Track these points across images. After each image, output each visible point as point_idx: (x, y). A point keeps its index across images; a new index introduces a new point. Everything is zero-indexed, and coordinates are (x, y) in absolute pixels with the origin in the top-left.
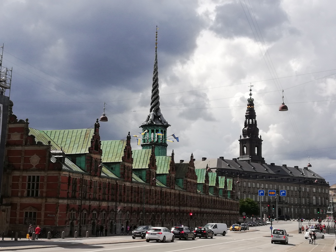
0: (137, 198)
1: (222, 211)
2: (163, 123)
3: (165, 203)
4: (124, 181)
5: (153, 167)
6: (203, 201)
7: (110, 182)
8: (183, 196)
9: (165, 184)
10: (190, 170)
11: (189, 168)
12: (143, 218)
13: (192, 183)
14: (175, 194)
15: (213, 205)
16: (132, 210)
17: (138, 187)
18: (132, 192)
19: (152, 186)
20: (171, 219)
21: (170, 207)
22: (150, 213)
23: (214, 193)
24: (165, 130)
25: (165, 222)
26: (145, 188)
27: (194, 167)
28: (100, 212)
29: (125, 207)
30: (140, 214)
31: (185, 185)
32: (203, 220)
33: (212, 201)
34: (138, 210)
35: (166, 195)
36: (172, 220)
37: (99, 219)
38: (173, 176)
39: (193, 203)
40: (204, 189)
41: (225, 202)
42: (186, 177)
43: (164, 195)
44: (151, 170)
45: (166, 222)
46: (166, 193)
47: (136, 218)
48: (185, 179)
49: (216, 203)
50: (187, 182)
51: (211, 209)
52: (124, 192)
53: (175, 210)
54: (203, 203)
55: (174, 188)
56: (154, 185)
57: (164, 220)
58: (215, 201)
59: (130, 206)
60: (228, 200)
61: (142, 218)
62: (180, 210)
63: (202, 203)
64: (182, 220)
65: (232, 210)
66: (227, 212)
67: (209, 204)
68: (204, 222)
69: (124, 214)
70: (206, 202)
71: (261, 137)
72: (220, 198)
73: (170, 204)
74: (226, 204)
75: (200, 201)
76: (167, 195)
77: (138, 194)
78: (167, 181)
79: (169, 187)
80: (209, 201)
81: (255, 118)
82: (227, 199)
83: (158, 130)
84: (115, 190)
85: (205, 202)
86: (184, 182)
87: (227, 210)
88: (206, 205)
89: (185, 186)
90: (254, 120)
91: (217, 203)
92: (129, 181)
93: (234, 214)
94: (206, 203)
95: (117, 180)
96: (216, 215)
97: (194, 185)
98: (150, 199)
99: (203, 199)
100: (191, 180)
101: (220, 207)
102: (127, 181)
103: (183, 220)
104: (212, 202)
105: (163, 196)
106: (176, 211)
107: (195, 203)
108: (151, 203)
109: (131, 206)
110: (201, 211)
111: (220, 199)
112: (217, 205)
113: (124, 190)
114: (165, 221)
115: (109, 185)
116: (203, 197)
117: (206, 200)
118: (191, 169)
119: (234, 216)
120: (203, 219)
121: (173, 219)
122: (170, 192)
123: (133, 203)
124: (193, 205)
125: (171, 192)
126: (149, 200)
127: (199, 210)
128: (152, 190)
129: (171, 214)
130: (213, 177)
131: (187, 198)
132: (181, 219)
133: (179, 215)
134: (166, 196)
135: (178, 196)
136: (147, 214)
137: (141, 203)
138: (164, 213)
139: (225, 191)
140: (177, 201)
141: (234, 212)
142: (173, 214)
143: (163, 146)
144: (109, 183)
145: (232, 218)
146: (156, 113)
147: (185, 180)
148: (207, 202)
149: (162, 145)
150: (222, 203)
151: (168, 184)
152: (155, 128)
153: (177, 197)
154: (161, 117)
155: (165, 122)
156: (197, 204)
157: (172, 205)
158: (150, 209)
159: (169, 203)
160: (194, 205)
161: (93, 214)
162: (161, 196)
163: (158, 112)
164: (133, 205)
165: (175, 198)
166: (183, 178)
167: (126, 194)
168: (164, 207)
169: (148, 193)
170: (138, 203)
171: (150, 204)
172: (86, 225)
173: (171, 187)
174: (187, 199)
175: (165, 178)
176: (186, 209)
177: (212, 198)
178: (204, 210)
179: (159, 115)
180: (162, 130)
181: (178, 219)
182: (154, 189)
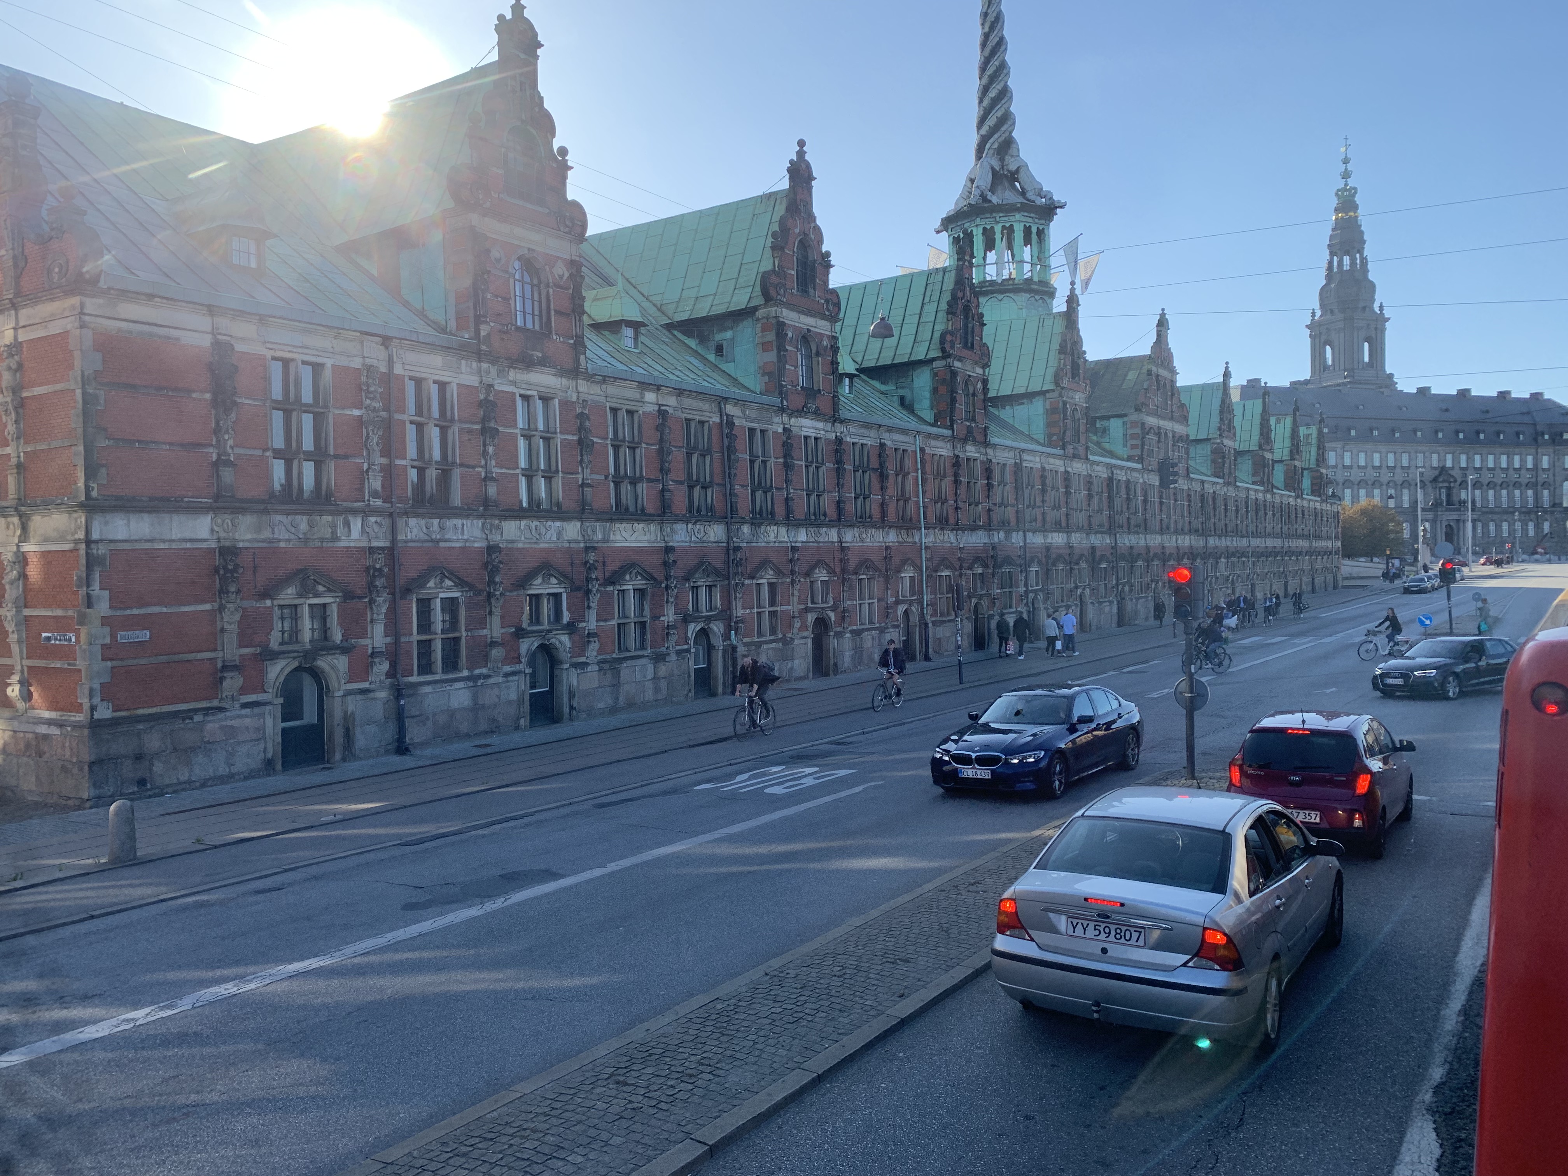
0: (876, 497)
1: (1286, 544)
2: (1032, 198)
3: (1039, 518)
4: (782, 410)
5: (966, 353)
6: (1214, 509)
7: (670, 411)
8: (1127, 488)
9: (1041, 438)
10: (1158, 381)
11: (1149, 373)
12: (921, 593)
13: (1166, 433)
14: (1089, 482)
15: (1252, 522)
16: (844, 561)
17: (882, 445)
18: (839, 471)
19: (965, 441)
20: (1077, 587)
21: (1069, 538)
22: (961, 568)
23: (1253, 475)
24: (1041, 228)
25: (1045, 603)
26: (922, 450)
27: (1173, 372)
28: (595, 587)
29: (794, 549)
30: (902, 575)
31: (1134, 442)
32: (1216, 583)
33: (1247, 507)
34: (887, 558)
35: (1044, 484)
36: (1079, 591)
37: (591, 623)
38: (1077, 400)
39: (1173, 517)
40: (1214, 461)
41: (1296, 509)
42: (1138, 409)
43: (1033, 486)
44: (957, 364)
45: (1048, 603)
46: (1043, 478)
47: (879, 600)
48: (1134, 417)
49: (1262, 513)
50: (1146, 431)
51: (1245, 539)
52: (788, 467)
53: (1093, 548)
54: (1215, 515)
55: (1083, 455)
56: (980, 438)
57: (1041, 596)
58: (1259, 507)
59: (836, 539)
60: (1305, 502)
61: (911, 596)
62: (1114, 548)
63: (1212, 515)
64: (1127, 588)
65: (1318, 537)
66: (1303, 544)
67: (1237, 517)
68: (1221, 589)
69: (793, 582)
70: (1226, 510)
71: (1381, 308)
72: (1277, 497)
73: (1068, 524)
74: (1296, 517)
75: (1202, 506)
76: (1049, 482)
77: (883, 477)
78: (1049, 425)
79: (1058, 451)
80: (1237, 506)
81: (1361, 251)
82: (1303, 499)
83: (1012, 226)
84: (717, 456)
85: (1222, 510)
86: (1130, 432)
87: (1303, 537)
88: (1226, 525)
89: (1133, 447)
90: (1358, 255)
91: (1266, 514)
92: (818, 408)
93: (1328, 553)
94: (1226, 516)
95: (726, 399)
96: (1262, 559)
97: (1173, 445)
98: (956, 501)
99: (1214, 499)
100: (1162, 423)
101: (1277, 529)
102: (801, 412)
103: (1131, 590)
104: (1247, 512)
105: (1027, 492)
106: (1098, 555)
107: (1182, 516)
108: (964, 521)
109: (841, 542)
110: (1205, 547)
111: (1277, 500)
112: (1267, 520)
113: (785, 457)
114: (1046, 598)
115: (660, 428)
116: (1211, 491)
117: (1226, 505)
118: (1158, 376)
119: (1325, 557)
120: (1217, 578)
121: (1084, 589)
122: (1067, 472)
123: (852, 526)
124: (1172, 526)
125: (1069, 469)
126: (951, 511)
127: (1197, 542)
128: (968, 460)
129: (1071, 569)
130: (1248, 415)
131: (1145, 495)
132: (1120, 587)
133: (1113, 567)
134: (1044, 491)
135: (1105, 489)
136: (943, 574)
137: (906, 524)
138: (1040, 563)
139: (1295, 470)
140: (1100, 511)
141: (1323, 543)
142: (1083, 565)
143: (1036, 292)
144: (662, 413)
145: (1318, 565)
146: (1002, 160)
147: (1134, 424)
148: (1228, 514)
149: (1030, 291)
150: (1286, 513)
151: (1055, 438)
152: (998, 219)
153: (1100, 494)
154: (1022, 175)
155: (1040, 194)
156: (1190, 523)
157: (1079, 529)
158: (960, 548)
159: (1063, 518)
160: (1179, 527)
161: (536, 599)
162: (1016, 488)
163: (1007, 158)
164: (850, 536)
165: (1090, 496)
166: (1125, 415)
167: (801, 478)
168: (1037, 540)
169: (945, 476)
170: (883, 523)
171: (957, 528)
172: (465, 673)
173: (1070, 450)
174: (1145, 501)
175: (1041, 411)
176: (1142, 543)
177: (1247, 497)
178: (1218, 543)
179: (1013, 168)
180: (1028, 225)
181: (1109, 586)
182: (977, 455)
